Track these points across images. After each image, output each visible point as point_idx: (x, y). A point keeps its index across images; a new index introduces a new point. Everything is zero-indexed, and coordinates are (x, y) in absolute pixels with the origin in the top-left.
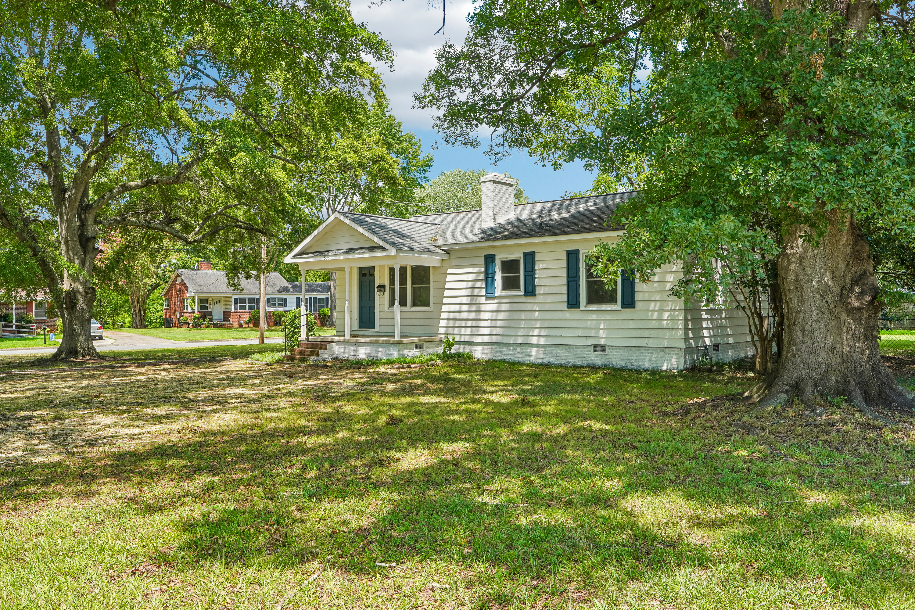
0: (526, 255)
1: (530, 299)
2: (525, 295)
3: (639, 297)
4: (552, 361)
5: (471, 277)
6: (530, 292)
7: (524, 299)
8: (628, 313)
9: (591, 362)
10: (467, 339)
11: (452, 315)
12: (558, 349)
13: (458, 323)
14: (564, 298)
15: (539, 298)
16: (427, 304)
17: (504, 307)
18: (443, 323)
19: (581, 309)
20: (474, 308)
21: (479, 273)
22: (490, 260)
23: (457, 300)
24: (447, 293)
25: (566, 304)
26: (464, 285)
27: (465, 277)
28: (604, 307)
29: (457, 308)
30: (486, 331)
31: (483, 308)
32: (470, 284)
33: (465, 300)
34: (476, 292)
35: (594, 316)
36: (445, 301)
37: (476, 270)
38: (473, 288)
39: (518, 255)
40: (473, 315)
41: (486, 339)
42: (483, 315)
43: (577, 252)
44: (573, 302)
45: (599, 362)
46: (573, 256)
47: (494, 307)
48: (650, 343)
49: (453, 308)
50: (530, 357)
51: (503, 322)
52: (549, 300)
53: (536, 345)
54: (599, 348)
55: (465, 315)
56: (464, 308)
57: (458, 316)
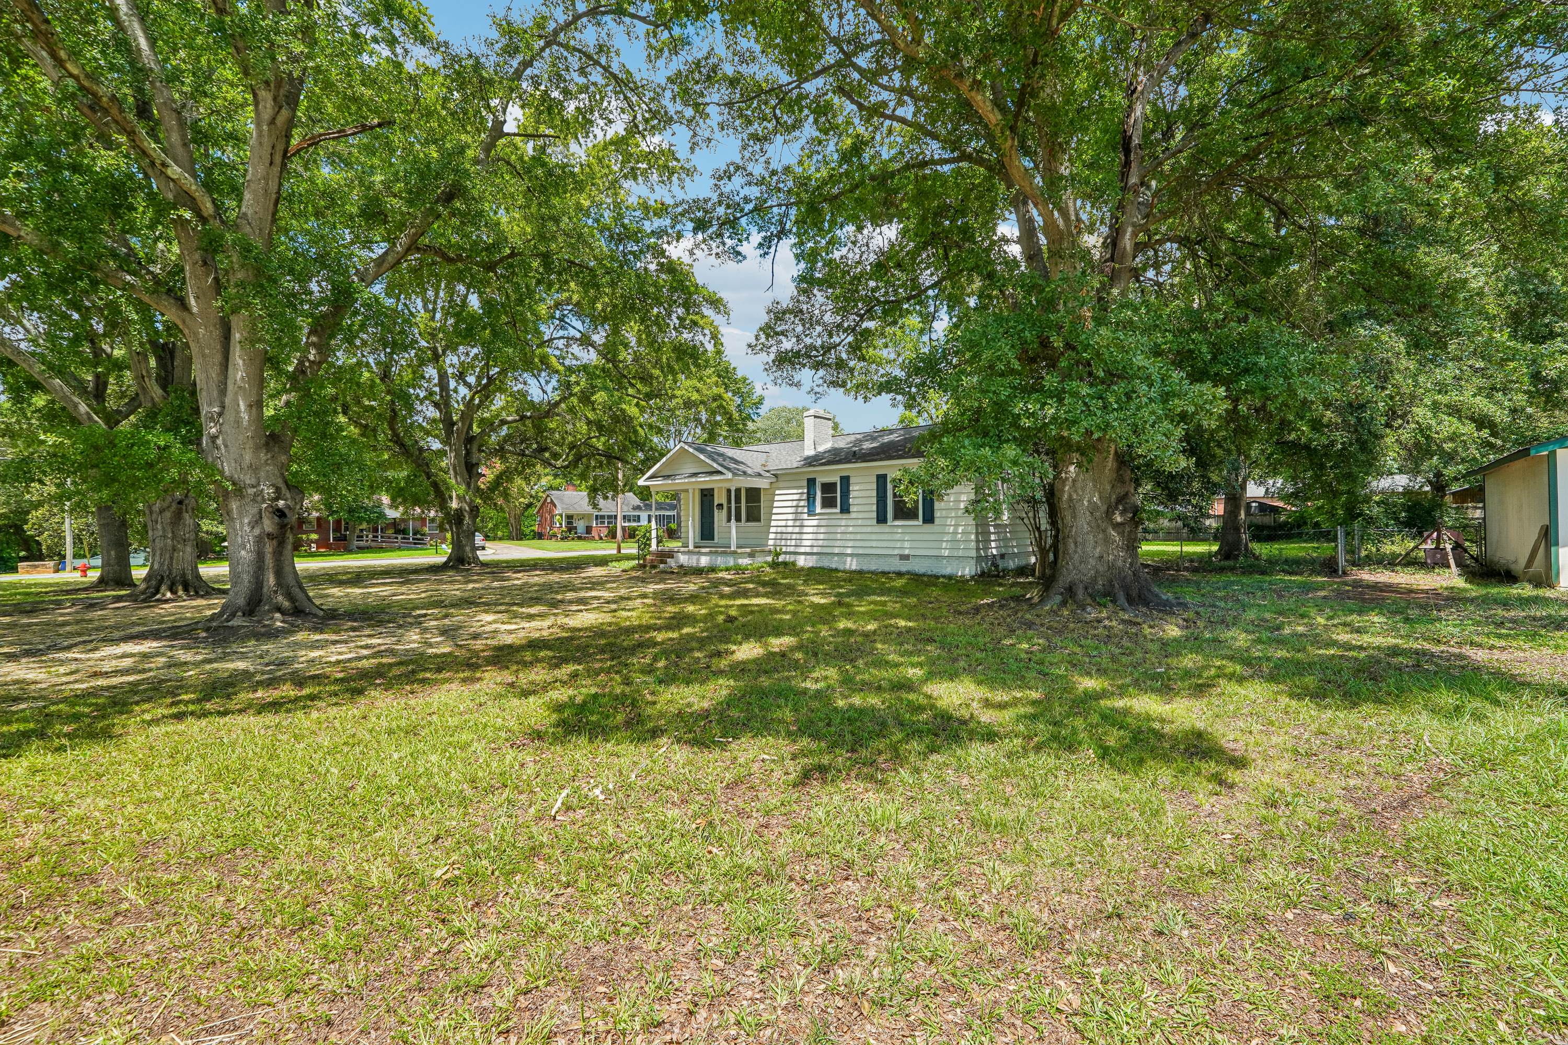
0: (842, 478)
1: (845, 516)
2: (841, 512)
3: (937, 514)
4: (864, 568)
5: (796, 497)
6: (845, 510)
7: (840, 516)
8: (928, 527)
9: (897, 569)
10: (792, 549)
11: (779, 530)
12: (868, 558)
13: (784, 536)
14: (874, 515)
15: (853, 515)
16: (758, 519)
17: (823, 523)
18: (771, 536)
19: (889, 524)
20: (798, 523)
21: (802, 493)
22: (811, 482)
23: (785, 517)
24: (775, 511)
25: (874, 521)
26: (789, 504)
27: (790, 497)
29: (783, 523)
30: (808, 543)
31: (806, 523)
32: (795, 504)
33: (791, 517)
35: (900, 530)
36: (774, 517)
37: (800, 491)
38: (797, 507)
39: (836, 479)
40: (797, 530)
41: (808, 550)
42: (806, 530)
43: (885, 476)
44: (881, 519)
45: (904, 569)
46: (882, 480)
47: (815, 523)
48: (946, 553)
49: (780, 523)
50: (846, 565)
51: (823, 535)
52: (861, 517)
53: (851, 555)
54: (904, 557)
55: (790, 529)
56: (790, 523)
57: (785, 530)
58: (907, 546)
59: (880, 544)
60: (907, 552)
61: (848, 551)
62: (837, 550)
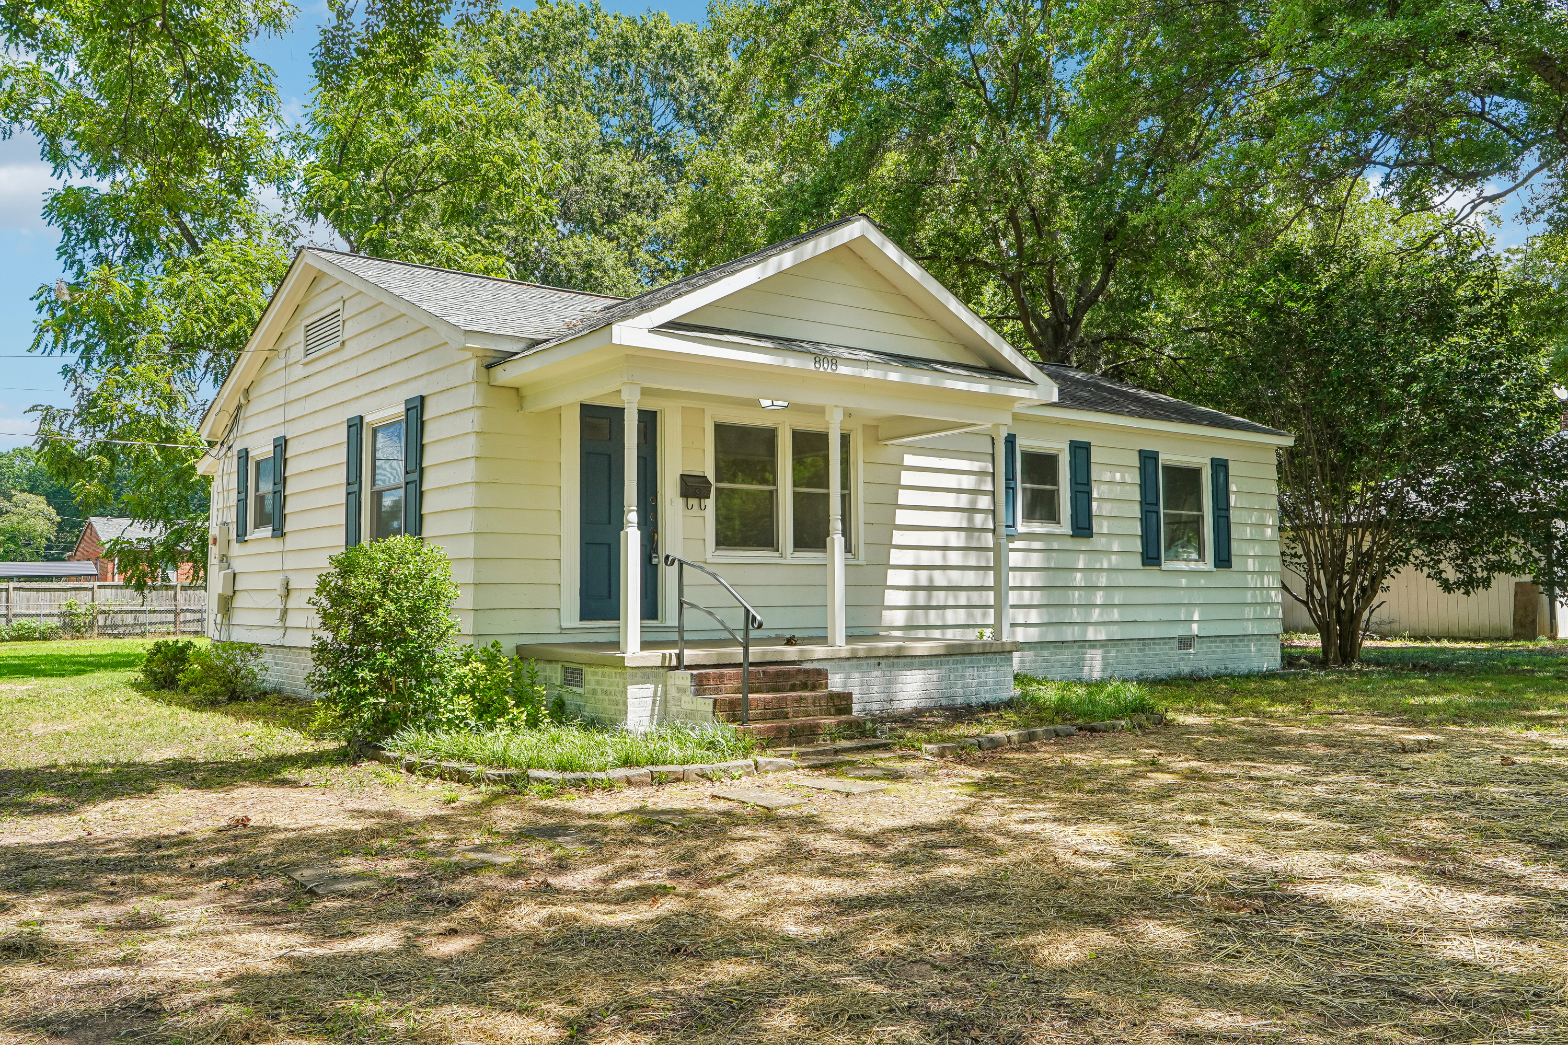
0: (1074, 446)
1: (1082, 544)
2: (1074, 535)
3: (1234, 549)
5: (968, 482)
6: (1083, 527)
7: (1071, 544)
8: (1223, 578)
9: (1173, 670)
11: (923, 577)
12: (1126, 649)
13: (939, 598)
14: (1137, 546)
15: (1098, 543)
17: (1035, 559)
18: (893, 598)
19: (1163, 567)
21: (980, 473)
22: (1008, 446)
23: (936, 538)
24: (902, 517)
25: (1138, 559)
26: (949, 500)
27: (951, 481)
28: (1191, 564)
29: (936, 558)
32: (964, 501)
33: (955, 539)
34: (977, 520)
35: (1184, 582)
36: (899, 537)
37: (975, 466)
38: (971, 511)
39: (1058, 446)
40: (971, 578)
43: (1153, 457)
44: (1150, 555)
45: (1185, 669)
46: (1147, 463)
47: (1018, 559)
48: (1251, 629)
49: (926, 558)
50: (1081, 670)
51: (1037, 594)
52: (1115, 548)
53: (1093, 644)
54: (1185, 642)
55: (956, 577)
56: (954, 558)
57: (940, 578)
58: (1196, 617)
59: (1150, 615)
60: (1195, 629)
61: (1091, 634)
62: (1070, 634)
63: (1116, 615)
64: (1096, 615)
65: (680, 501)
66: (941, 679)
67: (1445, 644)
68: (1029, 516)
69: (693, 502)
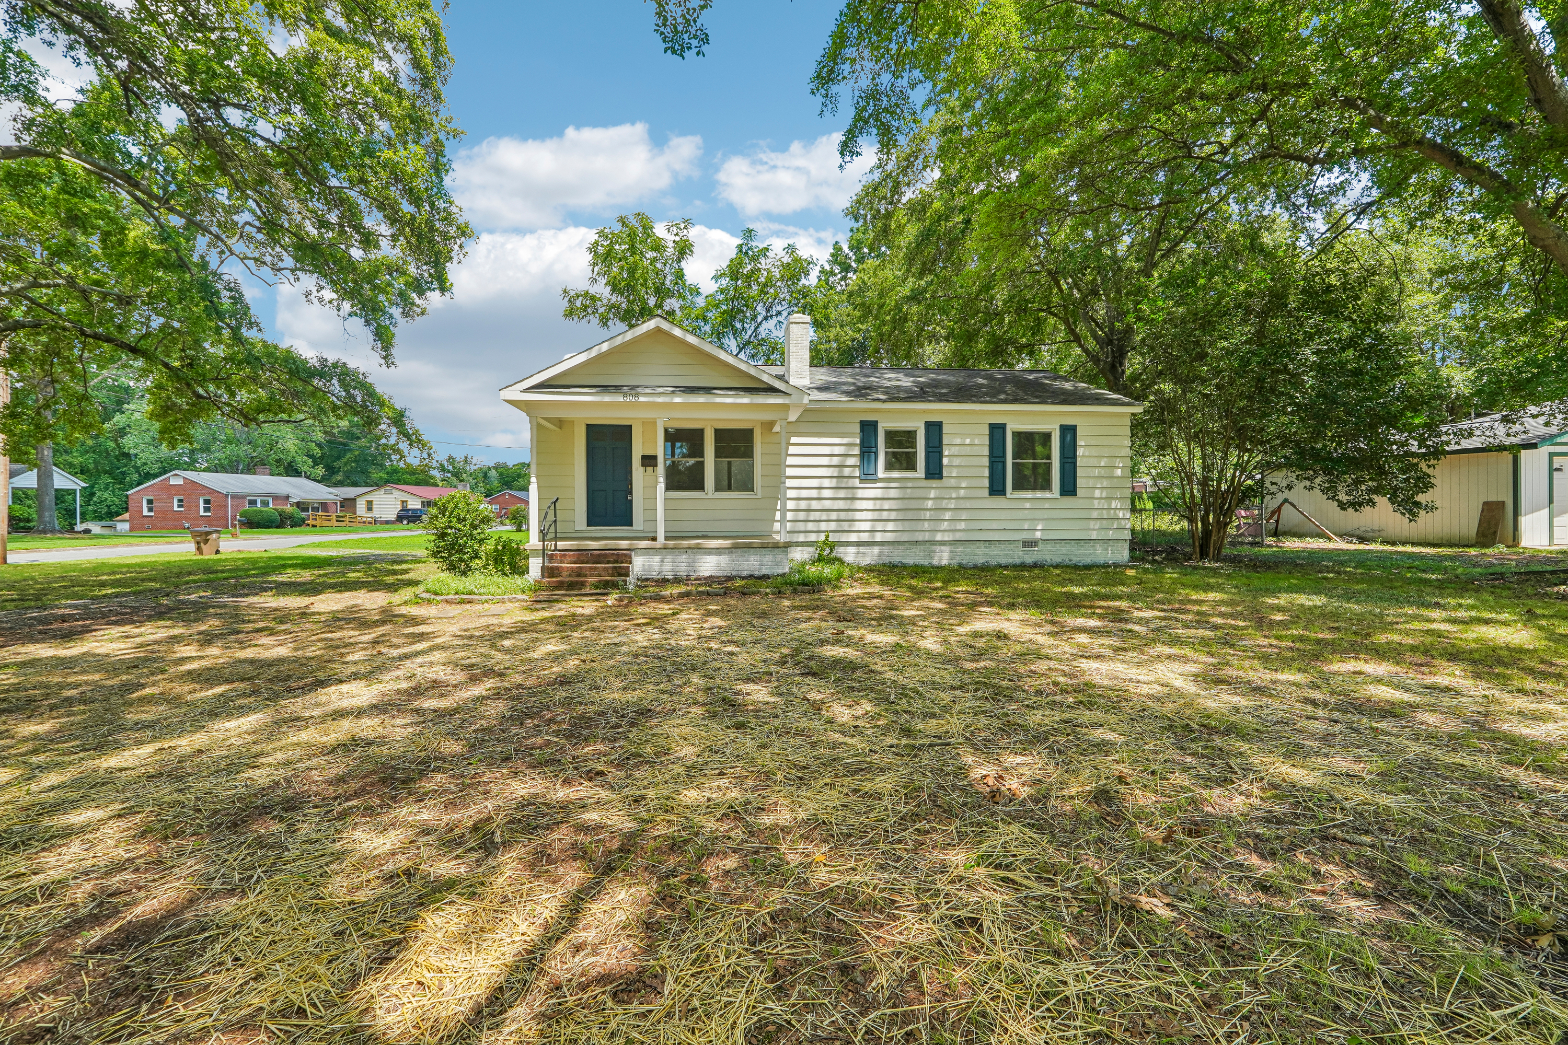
0: (928, 425)
1: (934, 483)
2: (926, 478)
3: (1080, 482)
4: (964, 562)
5: (837, 450)
6: (934, 471)
7: (923, 483)
8: (1068, 501)
9: (1017, 561)
11: (803, 505)
12: (973, 547)
13: (815, 516)
14: (986, 483)
15: (945, 482)
16: (747, 485)
17: (893, 493)
19: (1008, 495)
20: (842, 494)
21: (850, 445)
22: (868, 428)
23: (814, 483)
25: (986, 492)
26: (825, 461)
27: (827, 450)
28: (1039, 494)
29: (814, 493)
30: (867, 526)
31: (860, 493)
32: (835, 461)
33: (826, 483)
34: (847, 472)
35: (1028, 505)
37: (845, 441)
38: (841, 466)
39: (915, 425)
40: (841, 504)
41: (865, 537)
42: (859, 505)
43: (1003, 427)
44: (996, 488)
45: (1029, 560)
46: (997, 431)
47: (878, 493)
48: (1094, 535)
49: (805, 494)
50: (932, 558)
51: (894, 513)
52: (963, 485)
53: (943, 543)
54: (1030, 543)
55: (827, 504)
56: (827, 493)
57: (815, 505)
58: (1039, 527)
59: (994, 525)
60: (1038, 535)
61: (939, 537)
62: (920, 537)
63: (962, 526)
64: (945, 526)
65: (642, 469)
66: (732, 561)
67: (1409, 549)
68: (889, 467)
69: (650, 469)
